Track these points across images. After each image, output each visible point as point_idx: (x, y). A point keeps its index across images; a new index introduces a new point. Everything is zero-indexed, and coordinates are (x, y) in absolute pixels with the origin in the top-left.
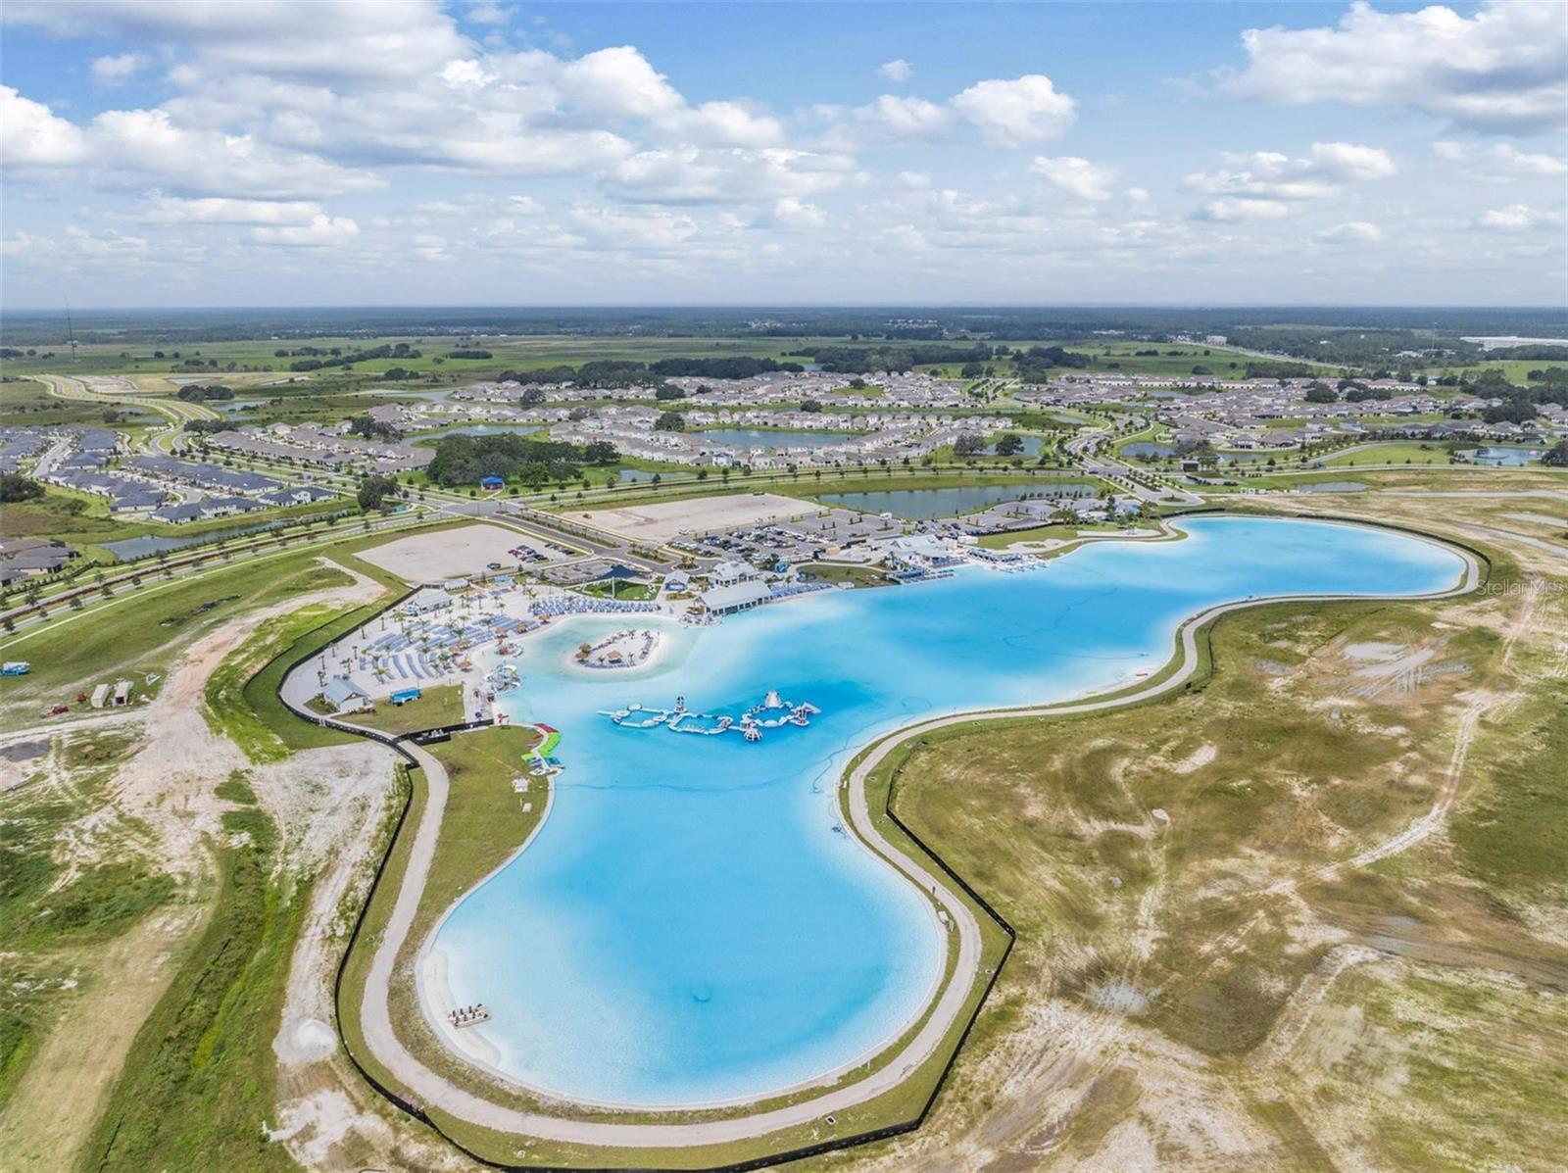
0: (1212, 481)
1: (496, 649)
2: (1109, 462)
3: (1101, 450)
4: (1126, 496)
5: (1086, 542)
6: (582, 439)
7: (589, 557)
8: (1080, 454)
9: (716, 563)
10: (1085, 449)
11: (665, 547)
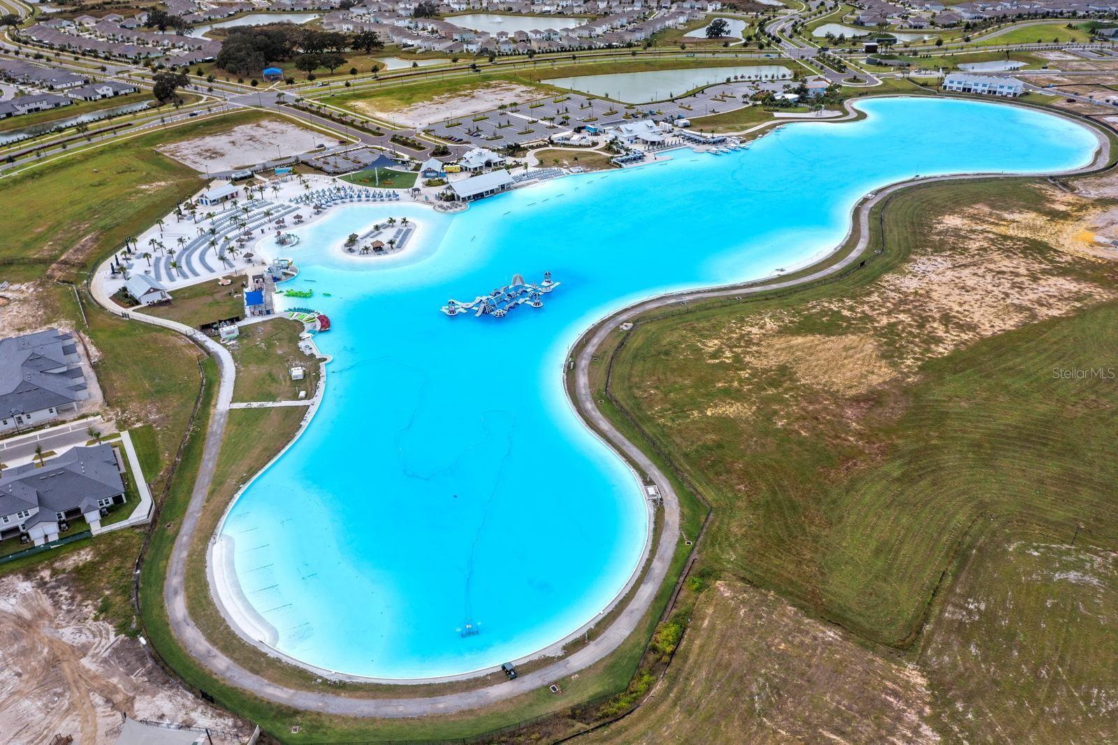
0: (889, 62)
1: (276, 240)
2: (803, 44)
3: (796, 31)
4: (816, 77)
5: (780, 124)
6: (351, 28)
7: (357, 145)
8: (778, 36)
9: (465, 151)
10: (783, 31)
11: (423, 134)
